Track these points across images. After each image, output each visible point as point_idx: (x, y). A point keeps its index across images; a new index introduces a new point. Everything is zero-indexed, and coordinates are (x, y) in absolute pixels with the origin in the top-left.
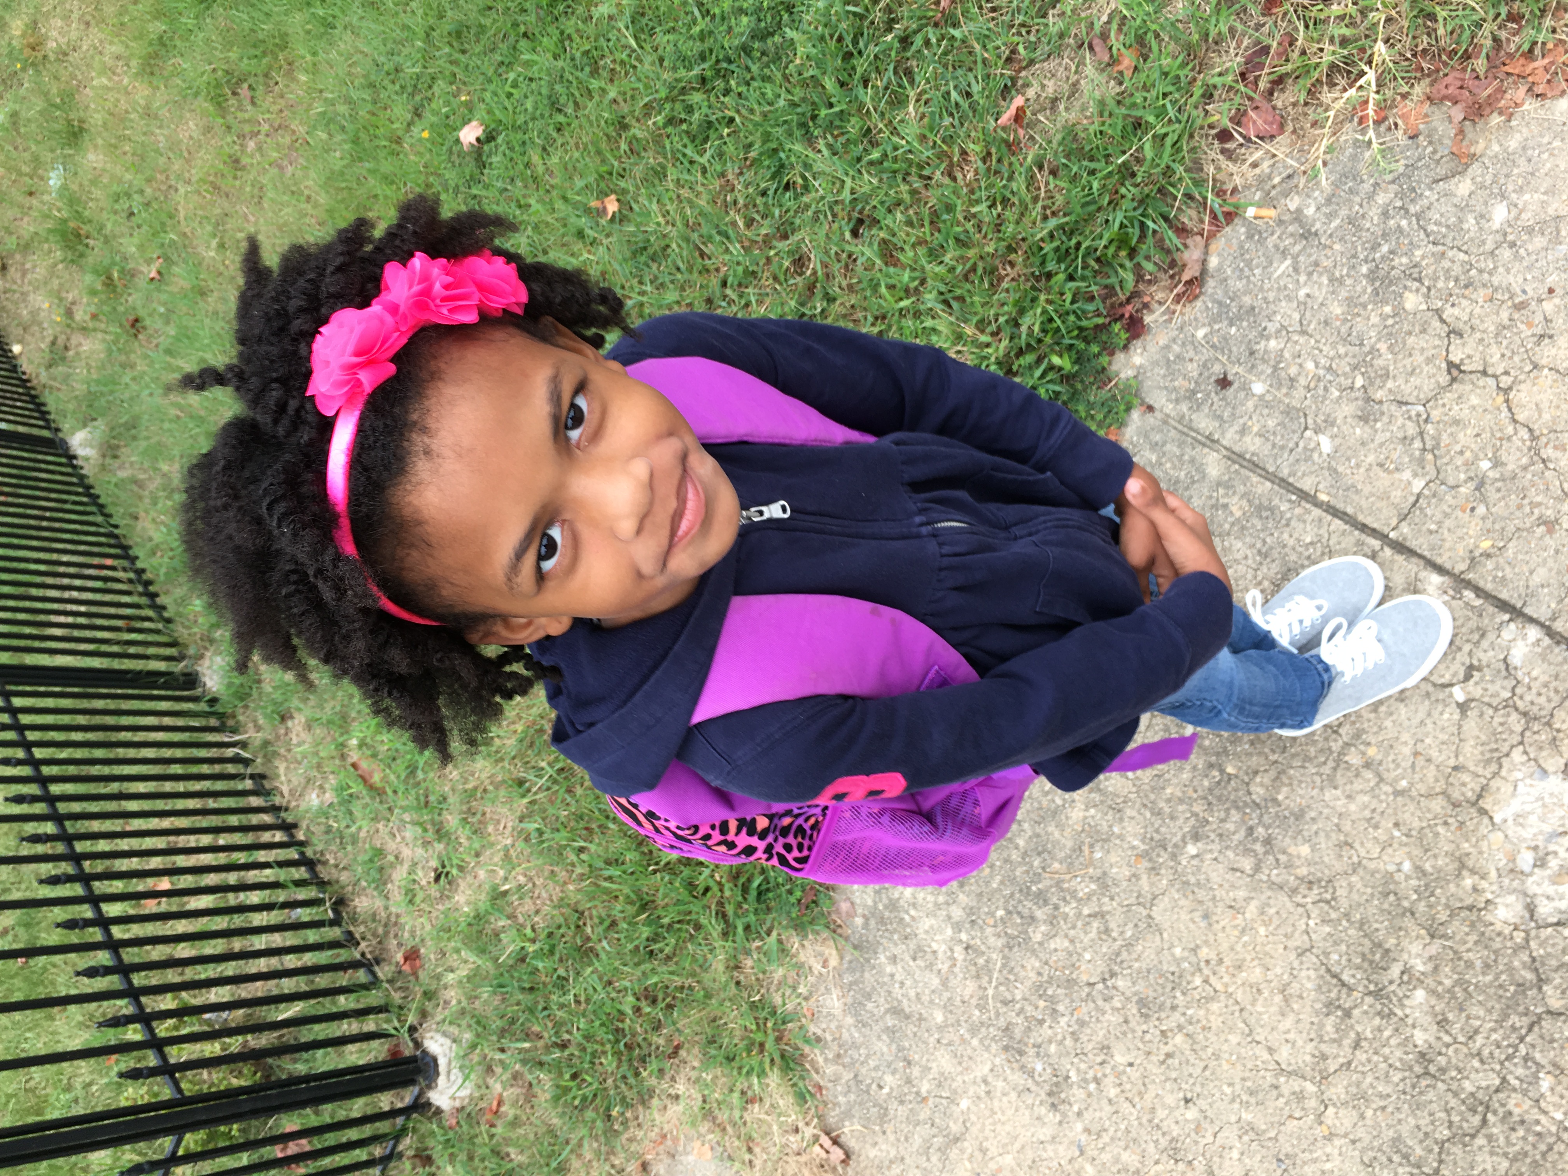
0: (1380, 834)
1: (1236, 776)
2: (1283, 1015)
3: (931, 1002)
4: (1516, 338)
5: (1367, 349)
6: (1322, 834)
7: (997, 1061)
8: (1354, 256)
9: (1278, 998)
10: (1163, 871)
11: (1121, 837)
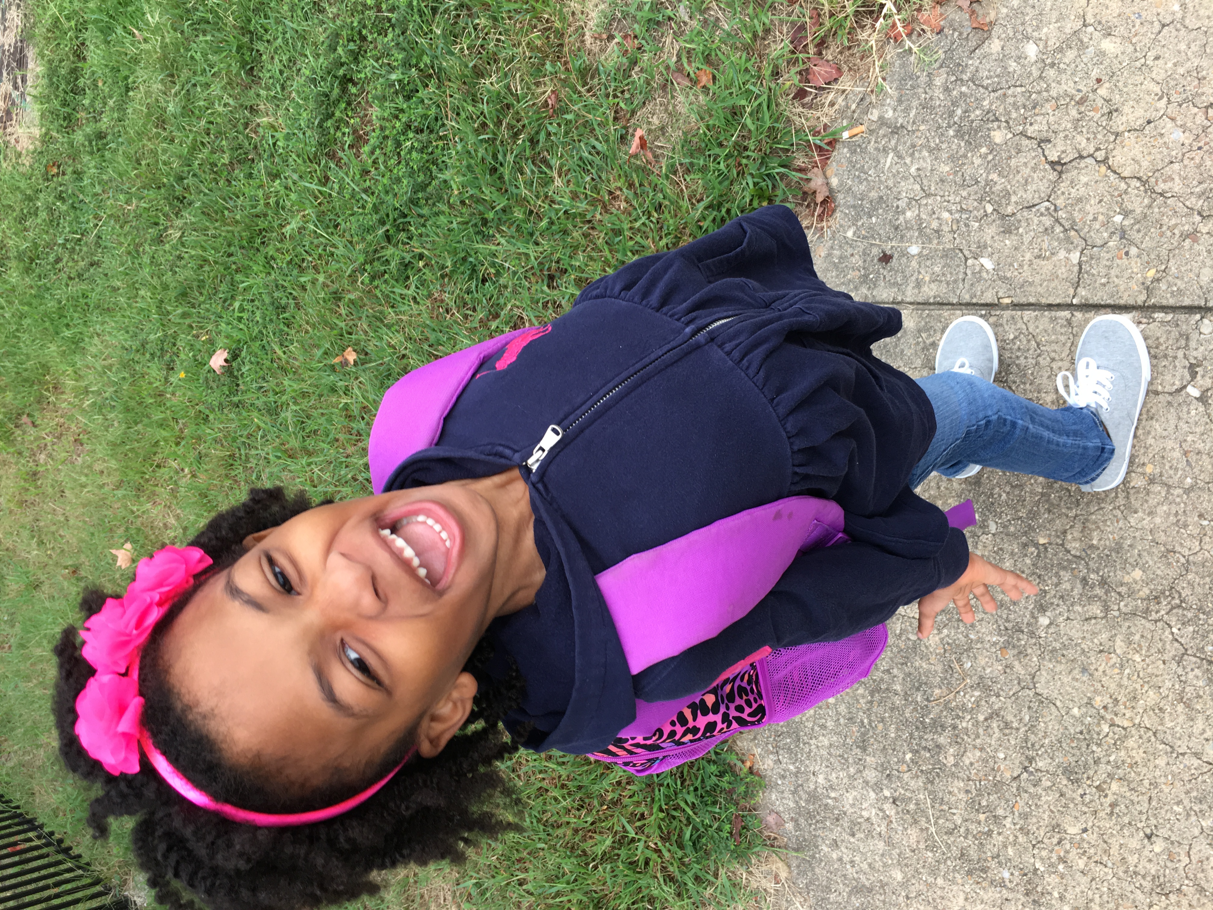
0: (1192, 529)
1: (1050, 544)
2: (1192, 720)
3: (885, 865)
4: (1091, 123)
5: (983, 183)
6: (1145, 554)
7: (967, 888)
8: (939, 127)
9: (1180, 708)
10: (1029, 651)
11: (980, 640)
